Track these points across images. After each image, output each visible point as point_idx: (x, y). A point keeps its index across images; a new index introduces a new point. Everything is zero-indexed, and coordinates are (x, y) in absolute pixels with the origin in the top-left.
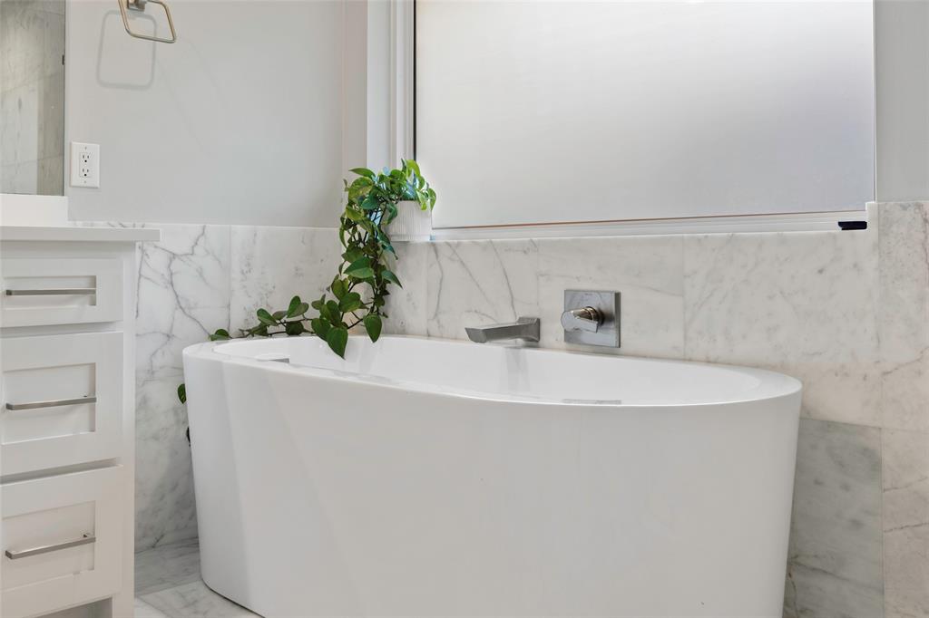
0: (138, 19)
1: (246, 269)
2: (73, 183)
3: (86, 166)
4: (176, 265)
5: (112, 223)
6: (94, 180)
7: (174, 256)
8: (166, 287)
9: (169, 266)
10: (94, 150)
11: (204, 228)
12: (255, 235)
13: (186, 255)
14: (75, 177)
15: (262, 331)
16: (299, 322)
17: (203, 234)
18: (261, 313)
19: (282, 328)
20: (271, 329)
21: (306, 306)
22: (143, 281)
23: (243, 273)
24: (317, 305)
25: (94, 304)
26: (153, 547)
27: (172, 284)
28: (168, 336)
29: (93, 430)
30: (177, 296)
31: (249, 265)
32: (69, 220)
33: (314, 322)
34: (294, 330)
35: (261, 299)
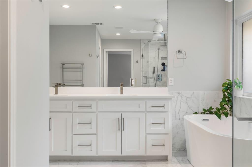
0: (181, 54)
1: (202, 100)
2: (169, 85)
3: (171, 82)
4: (188, 99)
5: (176, 92)
6: (173, 84)
7: (187, 98)
8: (186, 103)
9: (186, 100)
10: (173, 79)
11: (193, 92)
12: (205, 93)
13: (190, 97)
14: (169, 84)
15: (204, 113)
16: (212, 112)
17: (193, 93)
18: (204, 109)
19: (209, 113)
20: (206, 113)
21: (213, 109)
22: (181, 102)
23: (202, 101)
24: (216, 108)
25: (164, 108)
26: (184, 150)
27: (187, 103)
28: (186, 112)
29: (165, 128)
30: (188, 105)
31: (203, 99)
32: (168, 91)
33: (215, 112)
34: (211, 113)
35: (206, 106)
